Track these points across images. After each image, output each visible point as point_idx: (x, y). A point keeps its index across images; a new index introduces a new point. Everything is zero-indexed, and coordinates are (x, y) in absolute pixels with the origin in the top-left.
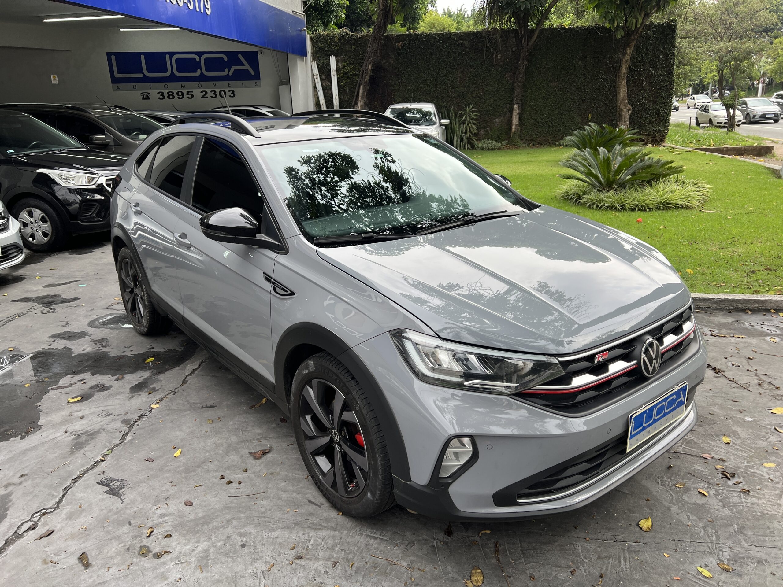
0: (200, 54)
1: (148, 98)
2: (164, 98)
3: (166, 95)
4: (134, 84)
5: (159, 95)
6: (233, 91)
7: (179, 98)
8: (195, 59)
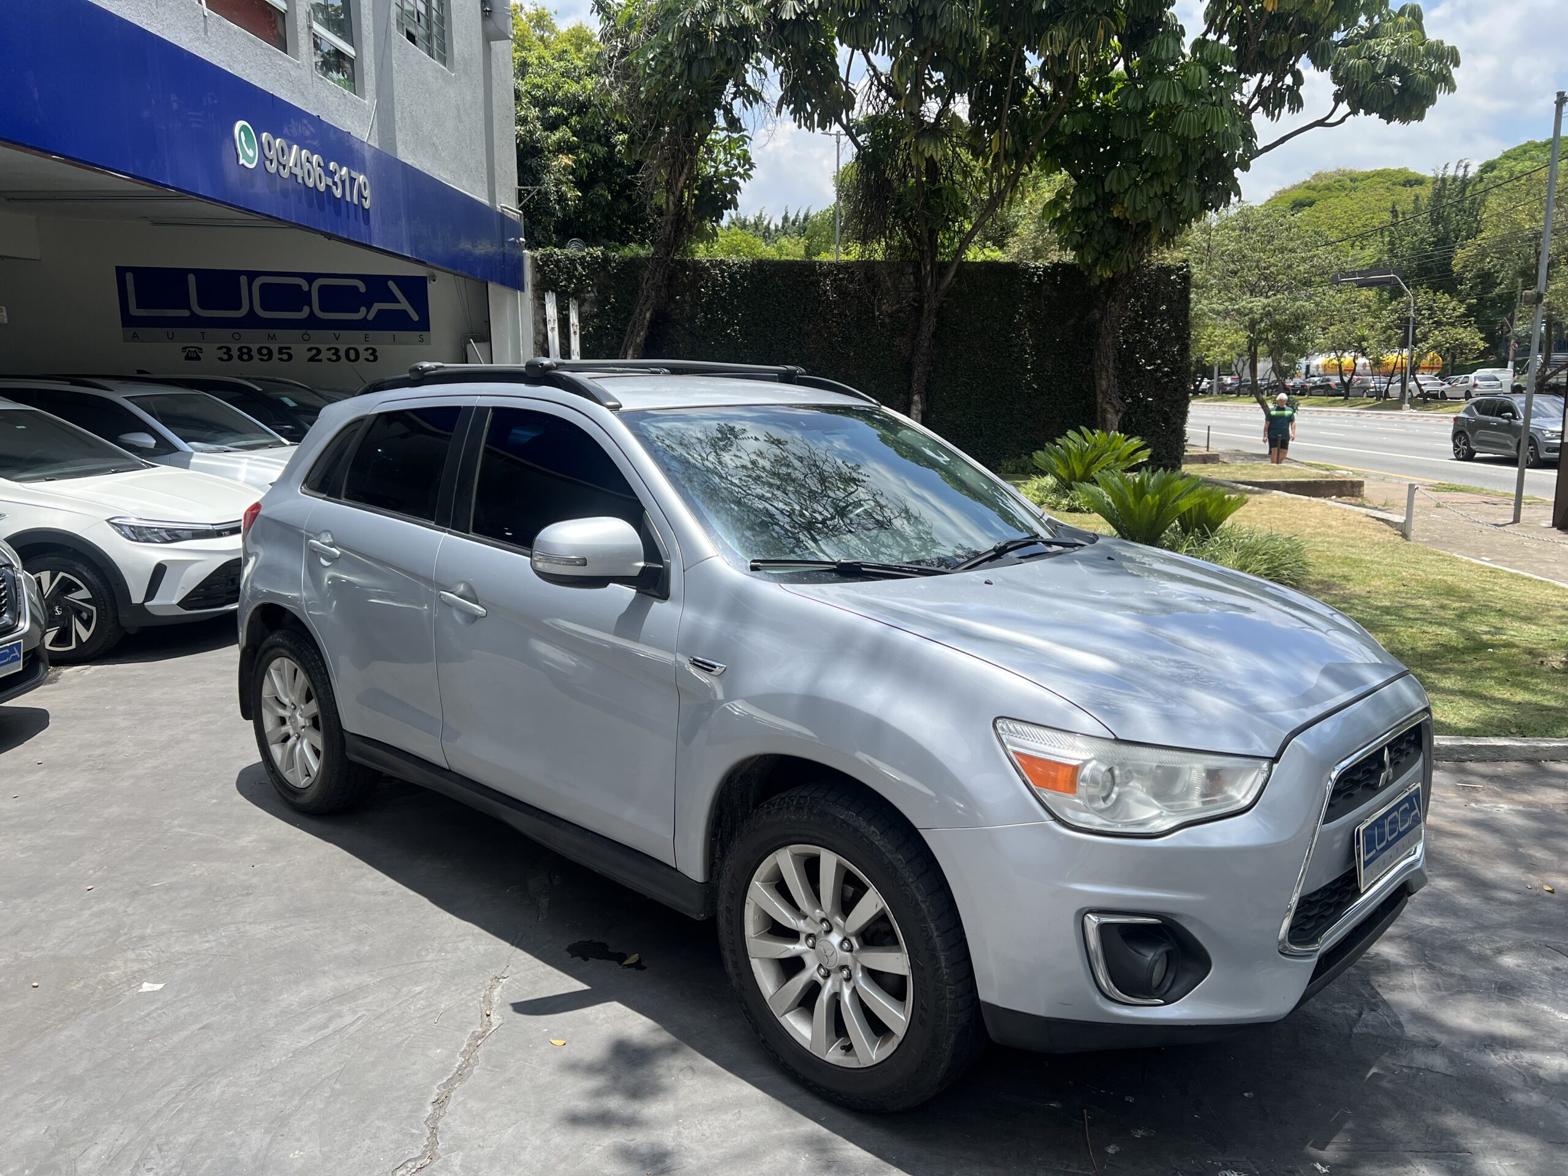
0: (310, 277)
1: (198, 358)
2: (230, 358)
3: (235, 353)
4: (170, 330)
5: (221, 353)
6: (374, 350)
7: (261, 360)
8: (300, 286)
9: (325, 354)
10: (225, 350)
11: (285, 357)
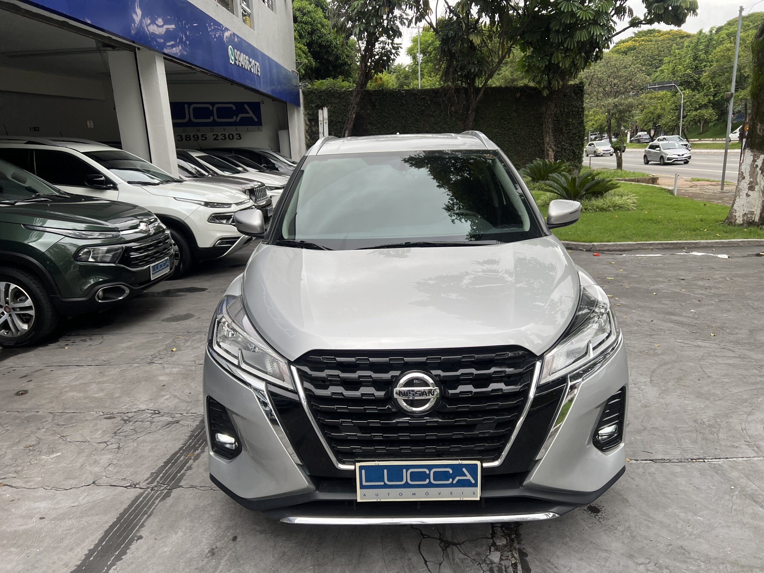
0: (213, 104)
2: (182, 140)
3: (184, 137)
6: (240, 135)
7: (194, 140)
8: (208, 108)
9: (220, 137)
10: (180, 136)
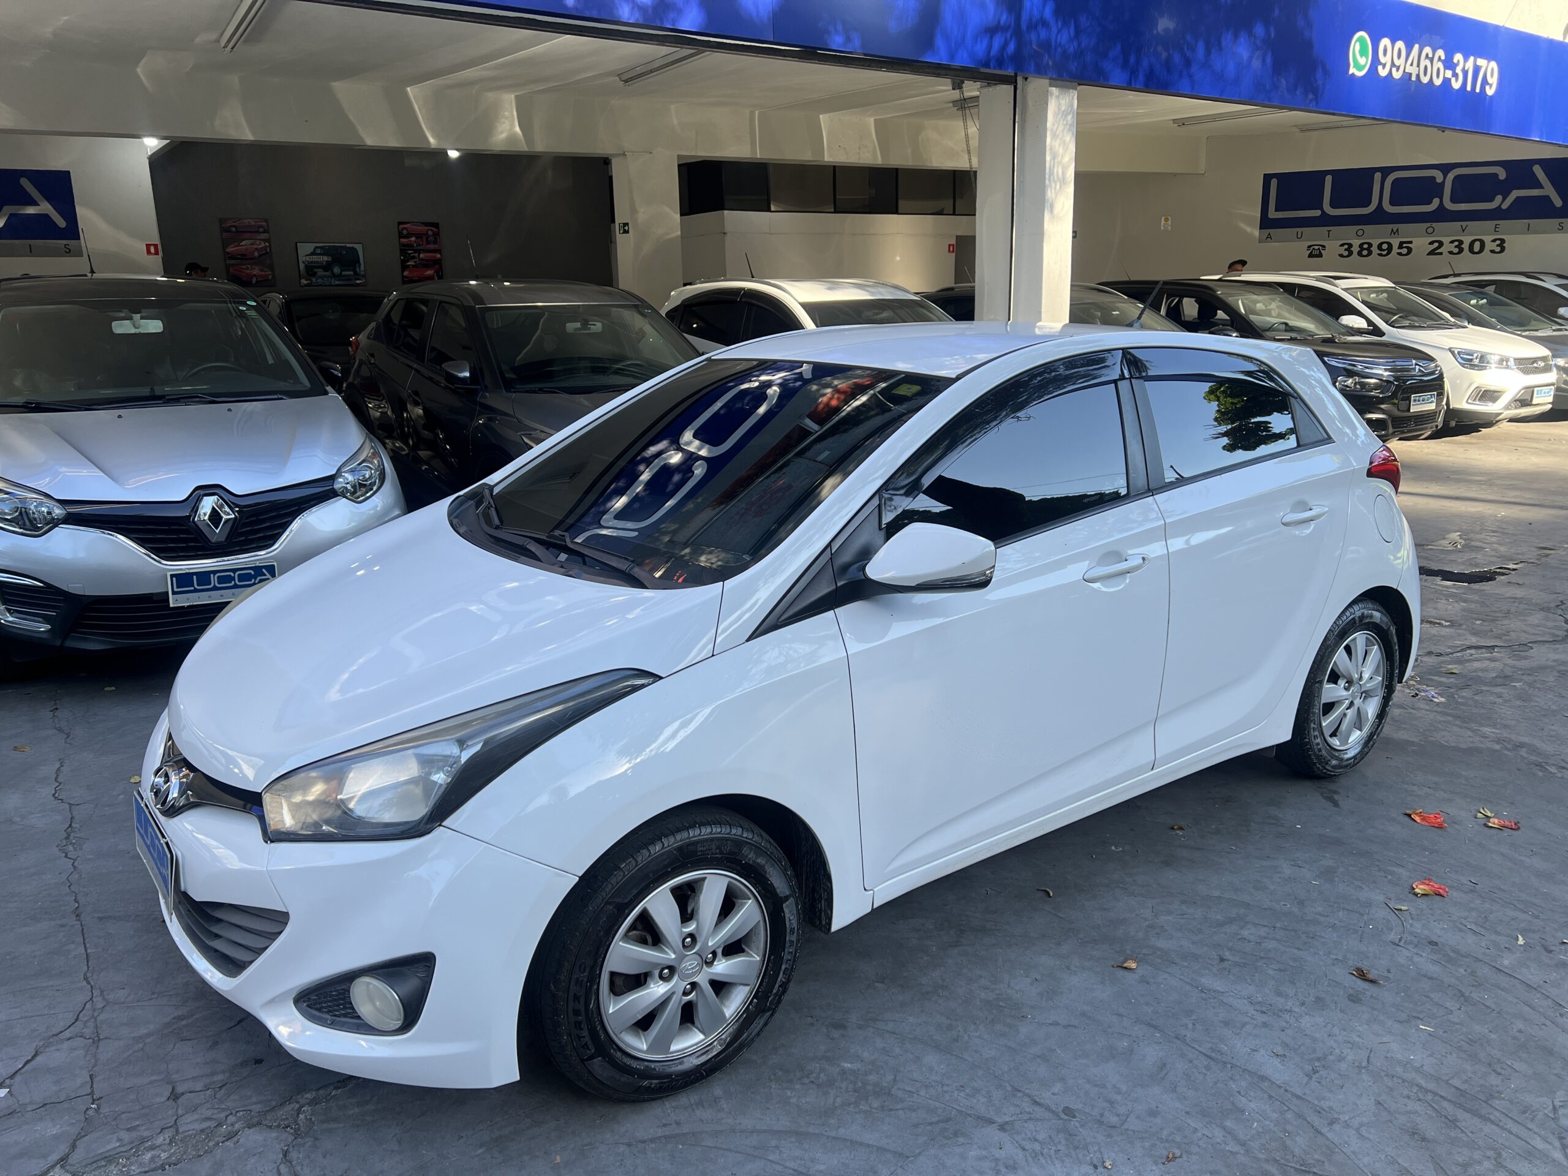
0: (1445, 168)
1: (1320, 255)
2: (1351, 254)
3: (1355, 249)
4: (1300, 230)
5: (1342, 250)
6: (1503, 241)
7: (1380, 255)
8: (1433, 178)
9: (1447, 247)
10: (1346, 247)
11: (1404, 251)
